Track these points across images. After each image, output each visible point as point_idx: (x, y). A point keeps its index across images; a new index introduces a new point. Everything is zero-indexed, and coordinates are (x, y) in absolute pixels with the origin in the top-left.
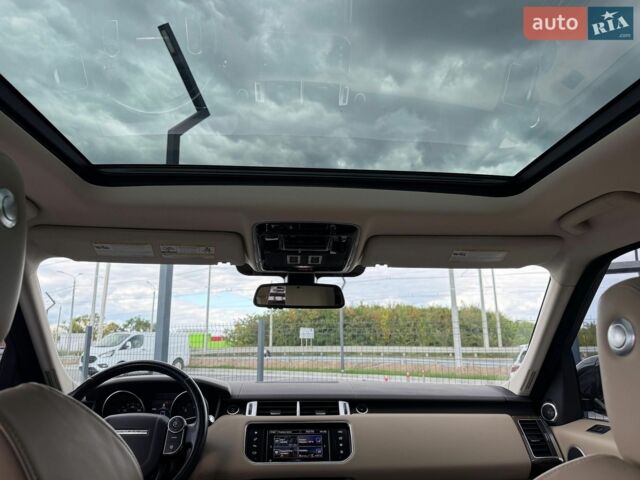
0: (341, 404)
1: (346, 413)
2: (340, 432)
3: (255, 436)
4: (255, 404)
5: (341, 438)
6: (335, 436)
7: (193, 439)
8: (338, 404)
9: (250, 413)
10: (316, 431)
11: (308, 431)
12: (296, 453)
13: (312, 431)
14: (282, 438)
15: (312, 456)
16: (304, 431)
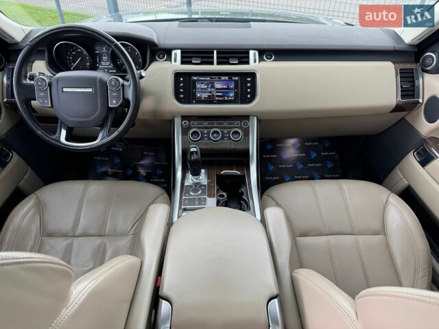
0: (252, 53)
1: (255, 62)
2: (249, 79)
3: (181, 82)
4: (178, 52)
5: (249, 85)
6: (244, 82)
7: (130, 95)
8: (248, 53)
9: (175, 61)
10: (229, 78)
11: (223, 78)
12: (213, 96)
13: (227, 78)
14: (202, 83)
15: (226, 98)
16: (220, 78)
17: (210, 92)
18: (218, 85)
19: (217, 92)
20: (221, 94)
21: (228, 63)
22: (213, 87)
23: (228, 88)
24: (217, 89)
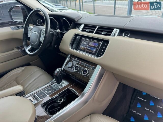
0: (115, 30)
1: (114, 35)
2: (106, 44)
4: (83, 26)
5: (104, 47)
10: (97, 42)
11: (94, 41)
12: (86, 49)
13: (96, 41)
14: (85, 41)
15: (91, 52)
16: (93, 41)
17: (86, 47)
18: (91, 44)
19: (89, 47)
20: (90, 49)
21: (101, 34)
22: (88, 44)
23: (94, 47)
24: (90, 46)
